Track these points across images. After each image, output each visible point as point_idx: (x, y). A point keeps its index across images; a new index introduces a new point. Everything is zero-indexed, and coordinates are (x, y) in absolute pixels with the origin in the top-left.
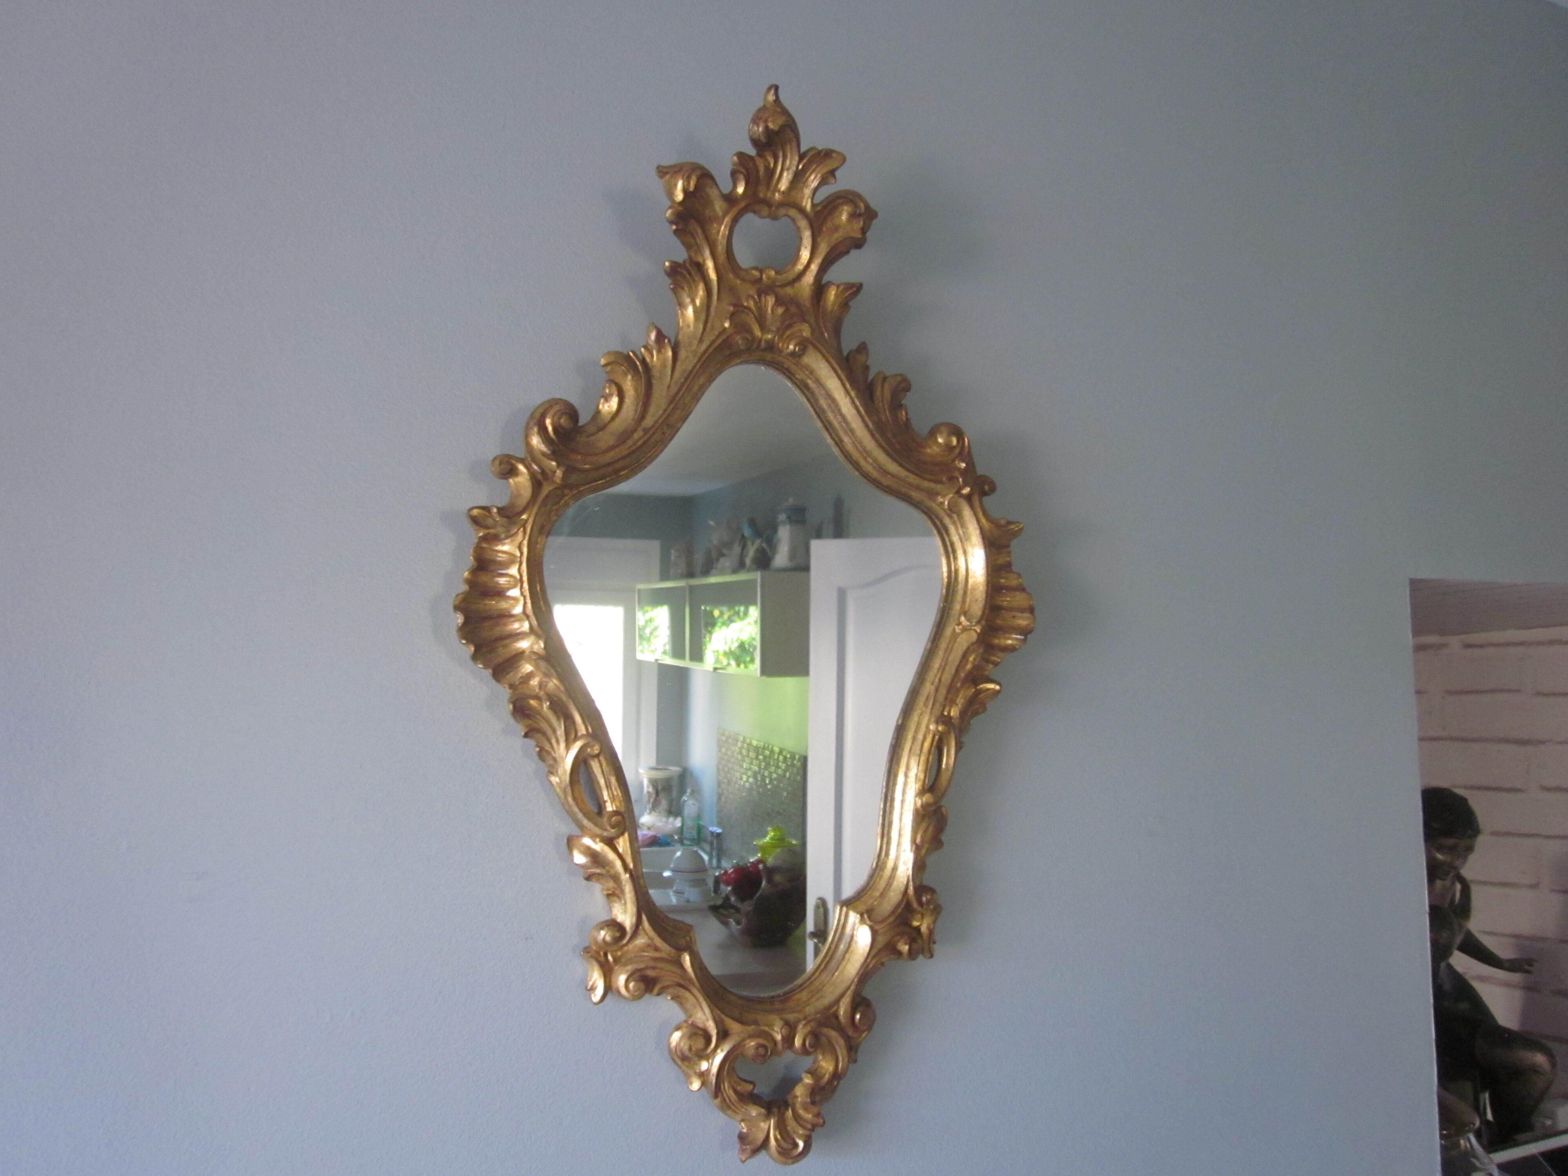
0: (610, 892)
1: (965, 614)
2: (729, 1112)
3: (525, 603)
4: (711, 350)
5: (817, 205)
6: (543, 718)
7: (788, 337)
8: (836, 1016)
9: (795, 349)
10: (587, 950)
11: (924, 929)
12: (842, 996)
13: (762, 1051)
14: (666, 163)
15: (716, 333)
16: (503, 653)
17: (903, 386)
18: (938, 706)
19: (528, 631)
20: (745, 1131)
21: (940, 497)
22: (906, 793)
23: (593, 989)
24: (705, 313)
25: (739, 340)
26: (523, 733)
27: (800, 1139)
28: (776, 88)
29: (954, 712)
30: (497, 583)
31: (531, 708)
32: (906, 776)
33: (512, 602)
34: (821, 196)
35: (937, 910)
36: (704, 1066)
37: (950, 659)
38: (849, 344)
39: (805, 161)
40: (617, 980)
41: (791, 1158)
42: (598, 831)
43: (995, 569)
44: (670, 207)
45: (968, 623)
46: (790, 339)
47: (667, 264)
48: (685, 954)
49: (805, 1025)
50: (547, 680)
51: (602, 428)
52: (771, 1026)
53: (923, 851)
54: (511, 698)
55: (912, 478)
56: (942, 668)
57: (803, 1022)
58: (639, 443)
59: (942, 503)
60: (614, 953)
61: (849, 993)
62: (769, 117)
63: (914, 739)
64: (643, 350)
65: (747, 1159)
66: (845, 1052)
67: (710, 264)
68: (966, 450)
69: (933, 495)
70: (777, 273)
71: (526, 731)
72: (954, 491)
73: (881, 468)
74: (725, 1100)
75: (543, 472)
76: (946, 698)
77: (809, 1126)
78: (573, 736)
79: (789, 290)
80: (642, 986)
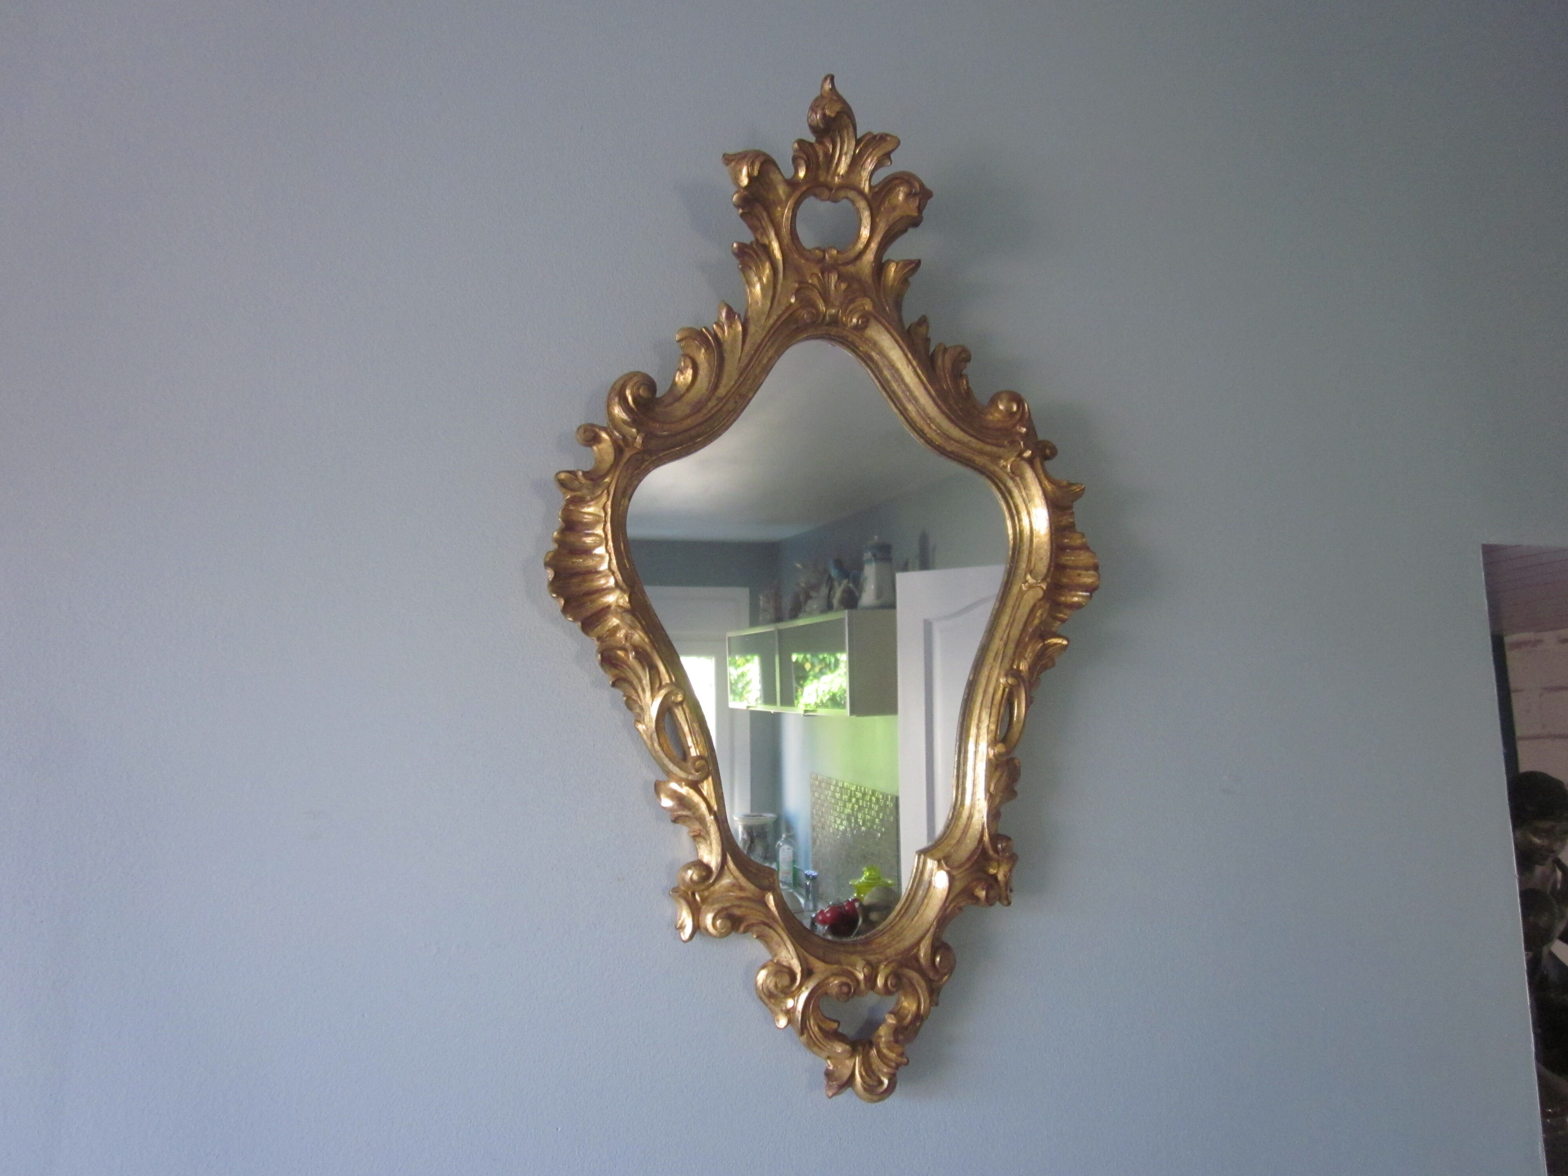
0: (696, 834)
1: (1031, 572)
2: (815, 1049)
3: (610, 560)
4: (779, 323)
5: (875, 187)
6: (629, 668)
7: (850, 312)
8: (916, 958)
9: (858, 322)
10: (675, 890)
11: (1000, 877)
12: (922, 938)
13: (845, 989)
14: (732, 151)
15: (783, 308)
16: (591, 608)
17: (963, 357)
18: (1007, 660)
19: (614, 586)
20: (831, 1068)
21: (1002, 461)
22: (979, 744)
23: (682, 928)
24: (772, 289)
25: (805, 315)
26: (611, 683)
27: (884, 1076)
28: (832, 78)
29: (1023, 666)
30: (585, 543)
31: (618, 658)
32: (978, 728)
33: (598, 559)
34: (877, 179)
35: (1013, 859)
36: (790, 1003)
37: (1018, 615)
38: (910, 317)
39: (861, 145)
40: (704, 919)
41: (876, 1095)
42: (682, 775)
43: (1058, 530)
44: (737, 192)
45: (1034, 581)
46: (852, 313)
47: (735, 245)
48: (769, 894)
49: (886, 966)
50: (633, 632)
51: (679, 398)
52: (854, 965)
53: (997, 800)
54: (599, 649)
55: (974, 443)
56: (1011, 625)
57: (885, 963)
58: (713, 412)
59: (1005, 467)
60: (701, 893)
61: (929, 936)
62: (825, 105)
63: (985, 692)
64: (715, 326)
65: (833, 1095)
66: (926, 994)
67: (775, 245)
68: (1027, 416)
69: (995, 458)
70: (838, 252)
71: (614, 680)
72: (1016, 454)
73: (945, 434)
74: (811, 1037)
75: (624, 438)
76: (1015, 653)
77: (893, 1064)
78: (657, 685)
79: (851, 269)
80: (729, 924)
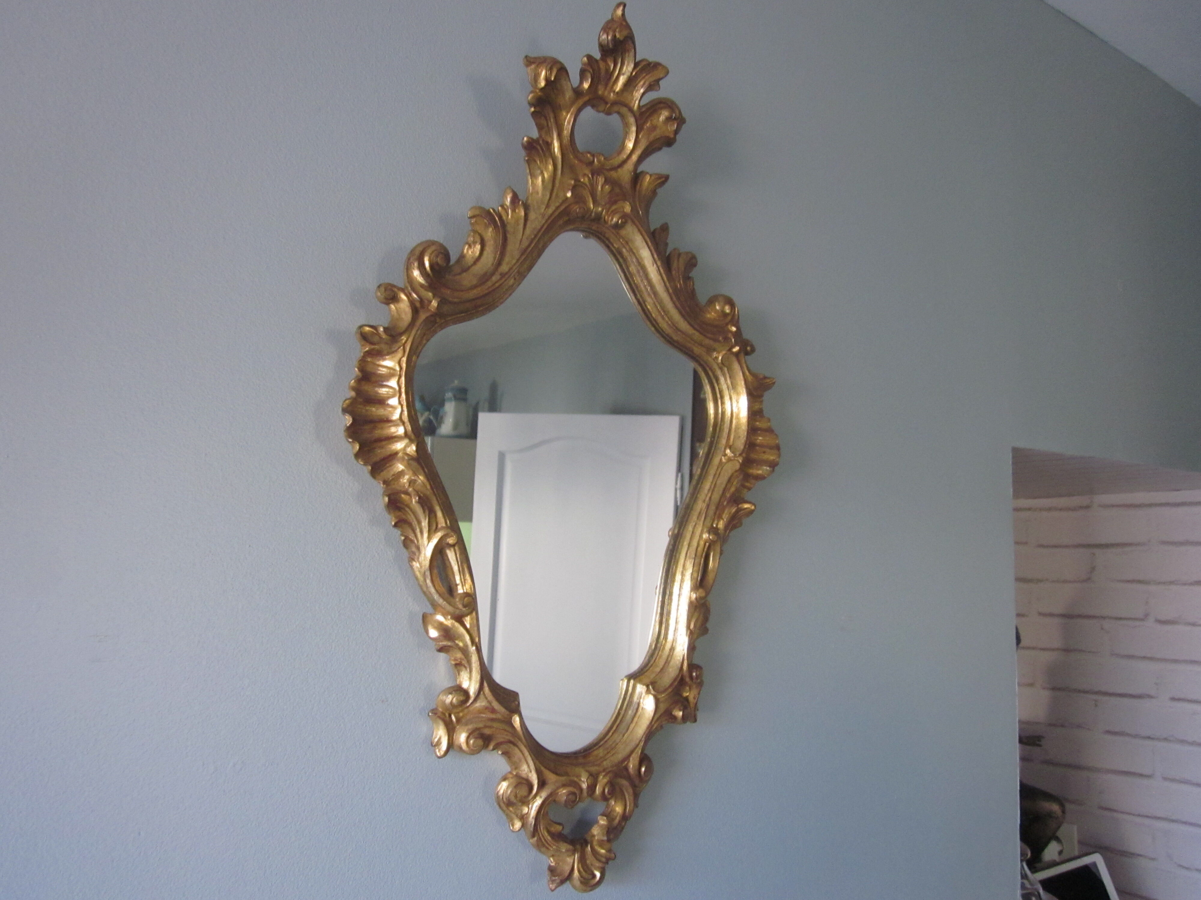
0: (457, 662)
1: (730, 448)
2: (543, 849)
3: (402, 411)
4: (557, 213)
5: (643, 106)
6: (411, 510)
7: (612, 211)
8: (626, 768)
9: (617, 221)
10: (434, 711)
11: (691, 699)
12: (632, 752)
13: (572, 797)
14: (532, 55)
15: (560, 201)
16: (381, 453)
17: (692, 262)
18: (709, 519)
19: (403, 435)
20: (553, 864)
21: (715, 353)
22: (682, 588)
23: (438, 745)
24: (552, 184)
25: (576, 209)
26: (393, 523)
27: (597, 871)
28: (625, 6)
29: (721, 525)
30: (377, 393)
31: (402, 502)
32: (683, 575)
33: (390, 409)
34: (645, 101)
35: (700, 685)
36: (525, 810)
37: (719, 482)
38: (655, 224)
39: (638, 69)
40: (459, 738)
41: (590, 886)
42: (449, 608)
43: (754, 414)
44: (532, 92)
45: (732, 455)
46: (614, 213)
47: (525, 139)
48: (516, 715)
49: (604, 776)
50: (416, 478)
51: (466, 269)
52: (579, 776)
53: (695, 636)
54: (384, 492)
55: (697, 335)
56: (712, 490)
57: (603, 774)
58: (497, 285)
59: (717, 358)
60: (457, 715)
61: (639, 751)
62: (617, 28)
63: (689, 545)
64: (500, 208)
65: (556, 888)
66: (632, 798)
67: (556, 145)
68: (736, 317)
69: (710, 350)
70: (605, 159)
71: (396, 521)
72: (728, 348)
73: (674, 325)
74: (540, 839)
75: (421, 301)
76: (715, 513)
77: (604, 860)
78: (434, 527)
79: (613, 174)
80: (480, 742)
